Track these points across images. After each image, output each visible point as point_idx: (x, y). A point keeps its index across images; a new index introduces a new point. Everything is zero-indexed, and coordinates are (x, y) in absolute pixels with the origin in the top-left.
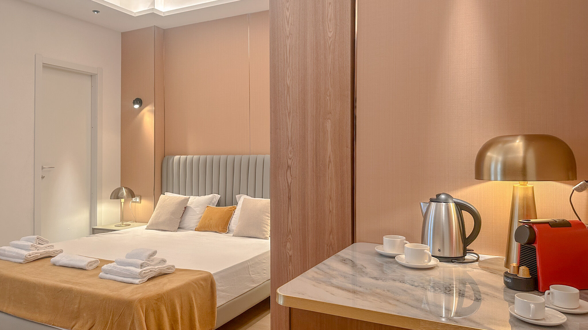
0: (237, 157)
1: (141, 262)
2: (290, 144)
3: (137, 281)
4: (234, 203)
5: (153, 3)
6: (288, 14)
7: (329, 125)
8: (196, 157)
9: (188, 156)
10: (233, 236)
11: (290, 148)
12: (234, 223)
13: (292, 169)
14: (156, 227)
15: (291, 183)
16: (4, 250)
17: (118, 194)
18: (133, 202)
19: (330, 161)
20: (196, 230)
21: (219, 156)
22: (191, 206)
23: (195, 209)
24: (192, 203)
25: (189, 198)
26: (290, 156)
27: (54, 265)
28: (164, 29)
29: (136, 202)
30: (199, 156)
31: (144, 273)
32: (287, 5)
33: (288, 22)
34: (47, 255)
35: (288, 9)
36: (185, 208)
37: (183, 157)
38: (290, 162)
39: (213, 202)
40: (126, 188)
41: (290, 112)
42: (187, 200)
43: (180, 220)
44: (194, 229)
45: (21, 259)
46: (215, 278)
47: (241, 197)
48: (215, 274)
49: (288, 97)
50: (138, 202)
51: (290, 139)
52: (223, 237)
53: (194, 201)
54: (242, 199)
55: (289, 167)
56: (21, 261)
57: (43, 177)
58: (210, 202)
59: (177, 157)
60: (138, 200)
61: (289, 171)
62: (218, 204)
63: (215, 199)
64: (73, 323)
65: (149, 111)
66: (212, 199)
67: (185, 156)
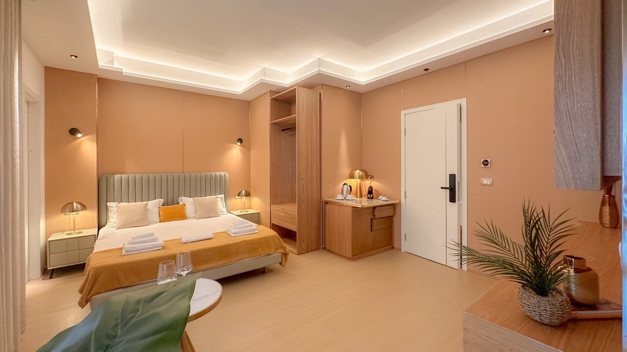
0: (176, 175)
7: (314, 165)
12: (191, 212)
20: (161, 222)
22: (150, 208)
23: (153, 209)
24: (150, 205)
25: (148, 202)
36: (147, 209)
37: (124, 176)
40: (75, 202)
44: (159, 222)
47: (181, 199)
54: (185, 200)
66: (159, 202)
67: (127, 175)
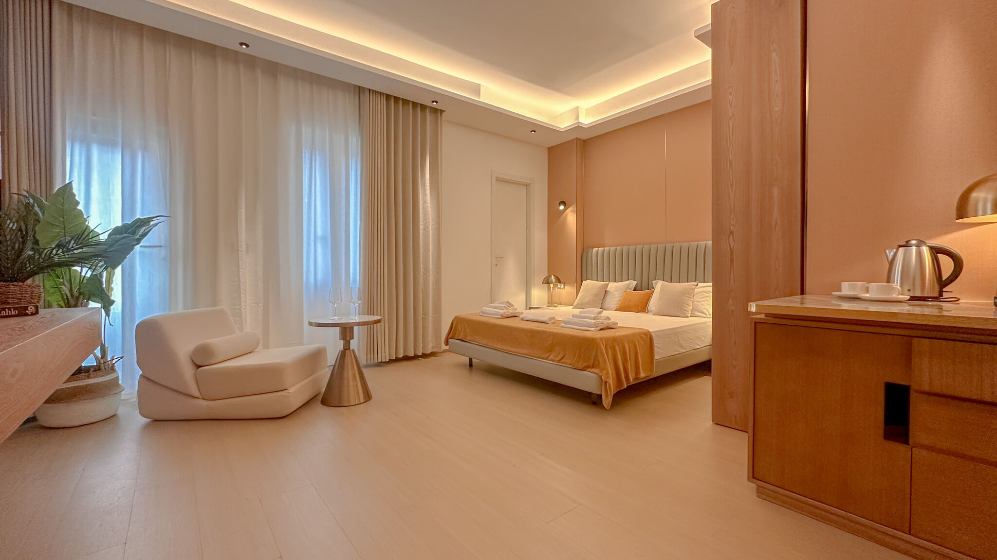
0: (653, 247)
1: (593, 316)
2: (733, 212)
3: (593, 329)
4: (650, 287)
5: (577, 118)
6: (731, 98)
7: (775, 192)
8: (612, 249)
9: (605, 248)
10: (653, 314)
11: (732, 216)
12: (653, 304)
13: (734, 234)
14: (581, 306)
15: (733, 247)
16: (486, 310)
17: (549, 279)
18: (558, 288)
19: (776, 224)
20: (616, 310)
21: (634, 247)
22: (611, 290)
23: (614, 293)
24: (611, 288)
25: (608, 283)
26: (733, 223)
27: (522, 320)
28: (584, 139)
29: (561, 288)
30: (615, 247)
31: (598, 324)
32: (730, 90)
33: (731, 106)
34: (514, 315)
35: (731, 94)
36: (606, 291)
37: (601, 249)
38: (732, 228)
39: (630, 287)
40: (554, 275)
41: (733, 184)
42: (607, 285)
43: (601, 302)
45: (499, 315)
46: (653, 335)
47: (657, 282)
48: (653, 332)
49: (731, 170)
50: (562, 289)
51: (732, 207)
52: (642, 315)
53: (612, 286)
54: (659, 285)
55: (731, 233)
56: (499, 317)
57: (496, 265)
58: (628, 287)
59: (595, 250)
60: (562, 287)
61: (731, 236)
62: (635, 290)
63: (631, 285)
64: (548, 355)
65: (572, 211)
66: (629, 284)
67: (602, 248)
